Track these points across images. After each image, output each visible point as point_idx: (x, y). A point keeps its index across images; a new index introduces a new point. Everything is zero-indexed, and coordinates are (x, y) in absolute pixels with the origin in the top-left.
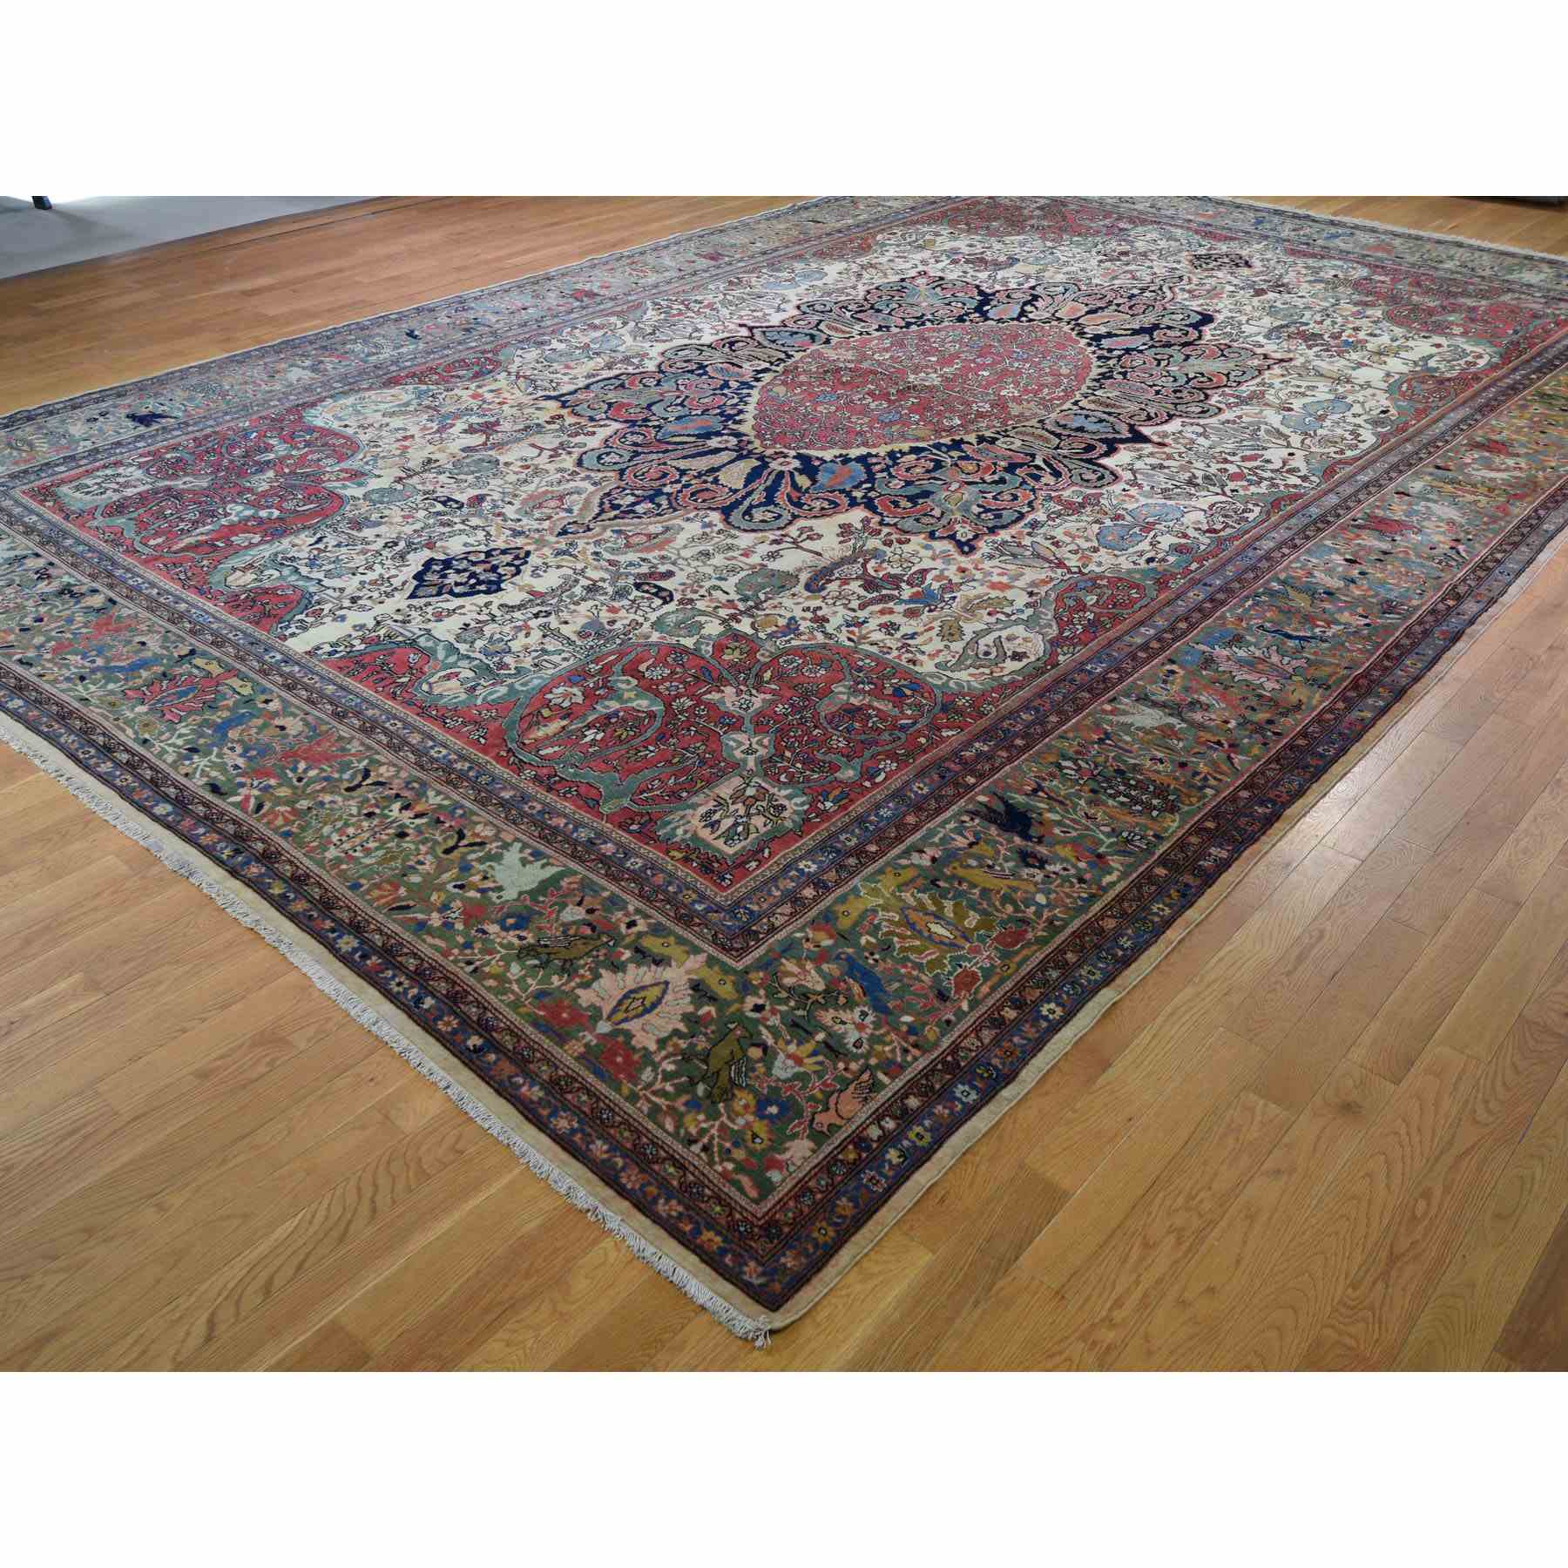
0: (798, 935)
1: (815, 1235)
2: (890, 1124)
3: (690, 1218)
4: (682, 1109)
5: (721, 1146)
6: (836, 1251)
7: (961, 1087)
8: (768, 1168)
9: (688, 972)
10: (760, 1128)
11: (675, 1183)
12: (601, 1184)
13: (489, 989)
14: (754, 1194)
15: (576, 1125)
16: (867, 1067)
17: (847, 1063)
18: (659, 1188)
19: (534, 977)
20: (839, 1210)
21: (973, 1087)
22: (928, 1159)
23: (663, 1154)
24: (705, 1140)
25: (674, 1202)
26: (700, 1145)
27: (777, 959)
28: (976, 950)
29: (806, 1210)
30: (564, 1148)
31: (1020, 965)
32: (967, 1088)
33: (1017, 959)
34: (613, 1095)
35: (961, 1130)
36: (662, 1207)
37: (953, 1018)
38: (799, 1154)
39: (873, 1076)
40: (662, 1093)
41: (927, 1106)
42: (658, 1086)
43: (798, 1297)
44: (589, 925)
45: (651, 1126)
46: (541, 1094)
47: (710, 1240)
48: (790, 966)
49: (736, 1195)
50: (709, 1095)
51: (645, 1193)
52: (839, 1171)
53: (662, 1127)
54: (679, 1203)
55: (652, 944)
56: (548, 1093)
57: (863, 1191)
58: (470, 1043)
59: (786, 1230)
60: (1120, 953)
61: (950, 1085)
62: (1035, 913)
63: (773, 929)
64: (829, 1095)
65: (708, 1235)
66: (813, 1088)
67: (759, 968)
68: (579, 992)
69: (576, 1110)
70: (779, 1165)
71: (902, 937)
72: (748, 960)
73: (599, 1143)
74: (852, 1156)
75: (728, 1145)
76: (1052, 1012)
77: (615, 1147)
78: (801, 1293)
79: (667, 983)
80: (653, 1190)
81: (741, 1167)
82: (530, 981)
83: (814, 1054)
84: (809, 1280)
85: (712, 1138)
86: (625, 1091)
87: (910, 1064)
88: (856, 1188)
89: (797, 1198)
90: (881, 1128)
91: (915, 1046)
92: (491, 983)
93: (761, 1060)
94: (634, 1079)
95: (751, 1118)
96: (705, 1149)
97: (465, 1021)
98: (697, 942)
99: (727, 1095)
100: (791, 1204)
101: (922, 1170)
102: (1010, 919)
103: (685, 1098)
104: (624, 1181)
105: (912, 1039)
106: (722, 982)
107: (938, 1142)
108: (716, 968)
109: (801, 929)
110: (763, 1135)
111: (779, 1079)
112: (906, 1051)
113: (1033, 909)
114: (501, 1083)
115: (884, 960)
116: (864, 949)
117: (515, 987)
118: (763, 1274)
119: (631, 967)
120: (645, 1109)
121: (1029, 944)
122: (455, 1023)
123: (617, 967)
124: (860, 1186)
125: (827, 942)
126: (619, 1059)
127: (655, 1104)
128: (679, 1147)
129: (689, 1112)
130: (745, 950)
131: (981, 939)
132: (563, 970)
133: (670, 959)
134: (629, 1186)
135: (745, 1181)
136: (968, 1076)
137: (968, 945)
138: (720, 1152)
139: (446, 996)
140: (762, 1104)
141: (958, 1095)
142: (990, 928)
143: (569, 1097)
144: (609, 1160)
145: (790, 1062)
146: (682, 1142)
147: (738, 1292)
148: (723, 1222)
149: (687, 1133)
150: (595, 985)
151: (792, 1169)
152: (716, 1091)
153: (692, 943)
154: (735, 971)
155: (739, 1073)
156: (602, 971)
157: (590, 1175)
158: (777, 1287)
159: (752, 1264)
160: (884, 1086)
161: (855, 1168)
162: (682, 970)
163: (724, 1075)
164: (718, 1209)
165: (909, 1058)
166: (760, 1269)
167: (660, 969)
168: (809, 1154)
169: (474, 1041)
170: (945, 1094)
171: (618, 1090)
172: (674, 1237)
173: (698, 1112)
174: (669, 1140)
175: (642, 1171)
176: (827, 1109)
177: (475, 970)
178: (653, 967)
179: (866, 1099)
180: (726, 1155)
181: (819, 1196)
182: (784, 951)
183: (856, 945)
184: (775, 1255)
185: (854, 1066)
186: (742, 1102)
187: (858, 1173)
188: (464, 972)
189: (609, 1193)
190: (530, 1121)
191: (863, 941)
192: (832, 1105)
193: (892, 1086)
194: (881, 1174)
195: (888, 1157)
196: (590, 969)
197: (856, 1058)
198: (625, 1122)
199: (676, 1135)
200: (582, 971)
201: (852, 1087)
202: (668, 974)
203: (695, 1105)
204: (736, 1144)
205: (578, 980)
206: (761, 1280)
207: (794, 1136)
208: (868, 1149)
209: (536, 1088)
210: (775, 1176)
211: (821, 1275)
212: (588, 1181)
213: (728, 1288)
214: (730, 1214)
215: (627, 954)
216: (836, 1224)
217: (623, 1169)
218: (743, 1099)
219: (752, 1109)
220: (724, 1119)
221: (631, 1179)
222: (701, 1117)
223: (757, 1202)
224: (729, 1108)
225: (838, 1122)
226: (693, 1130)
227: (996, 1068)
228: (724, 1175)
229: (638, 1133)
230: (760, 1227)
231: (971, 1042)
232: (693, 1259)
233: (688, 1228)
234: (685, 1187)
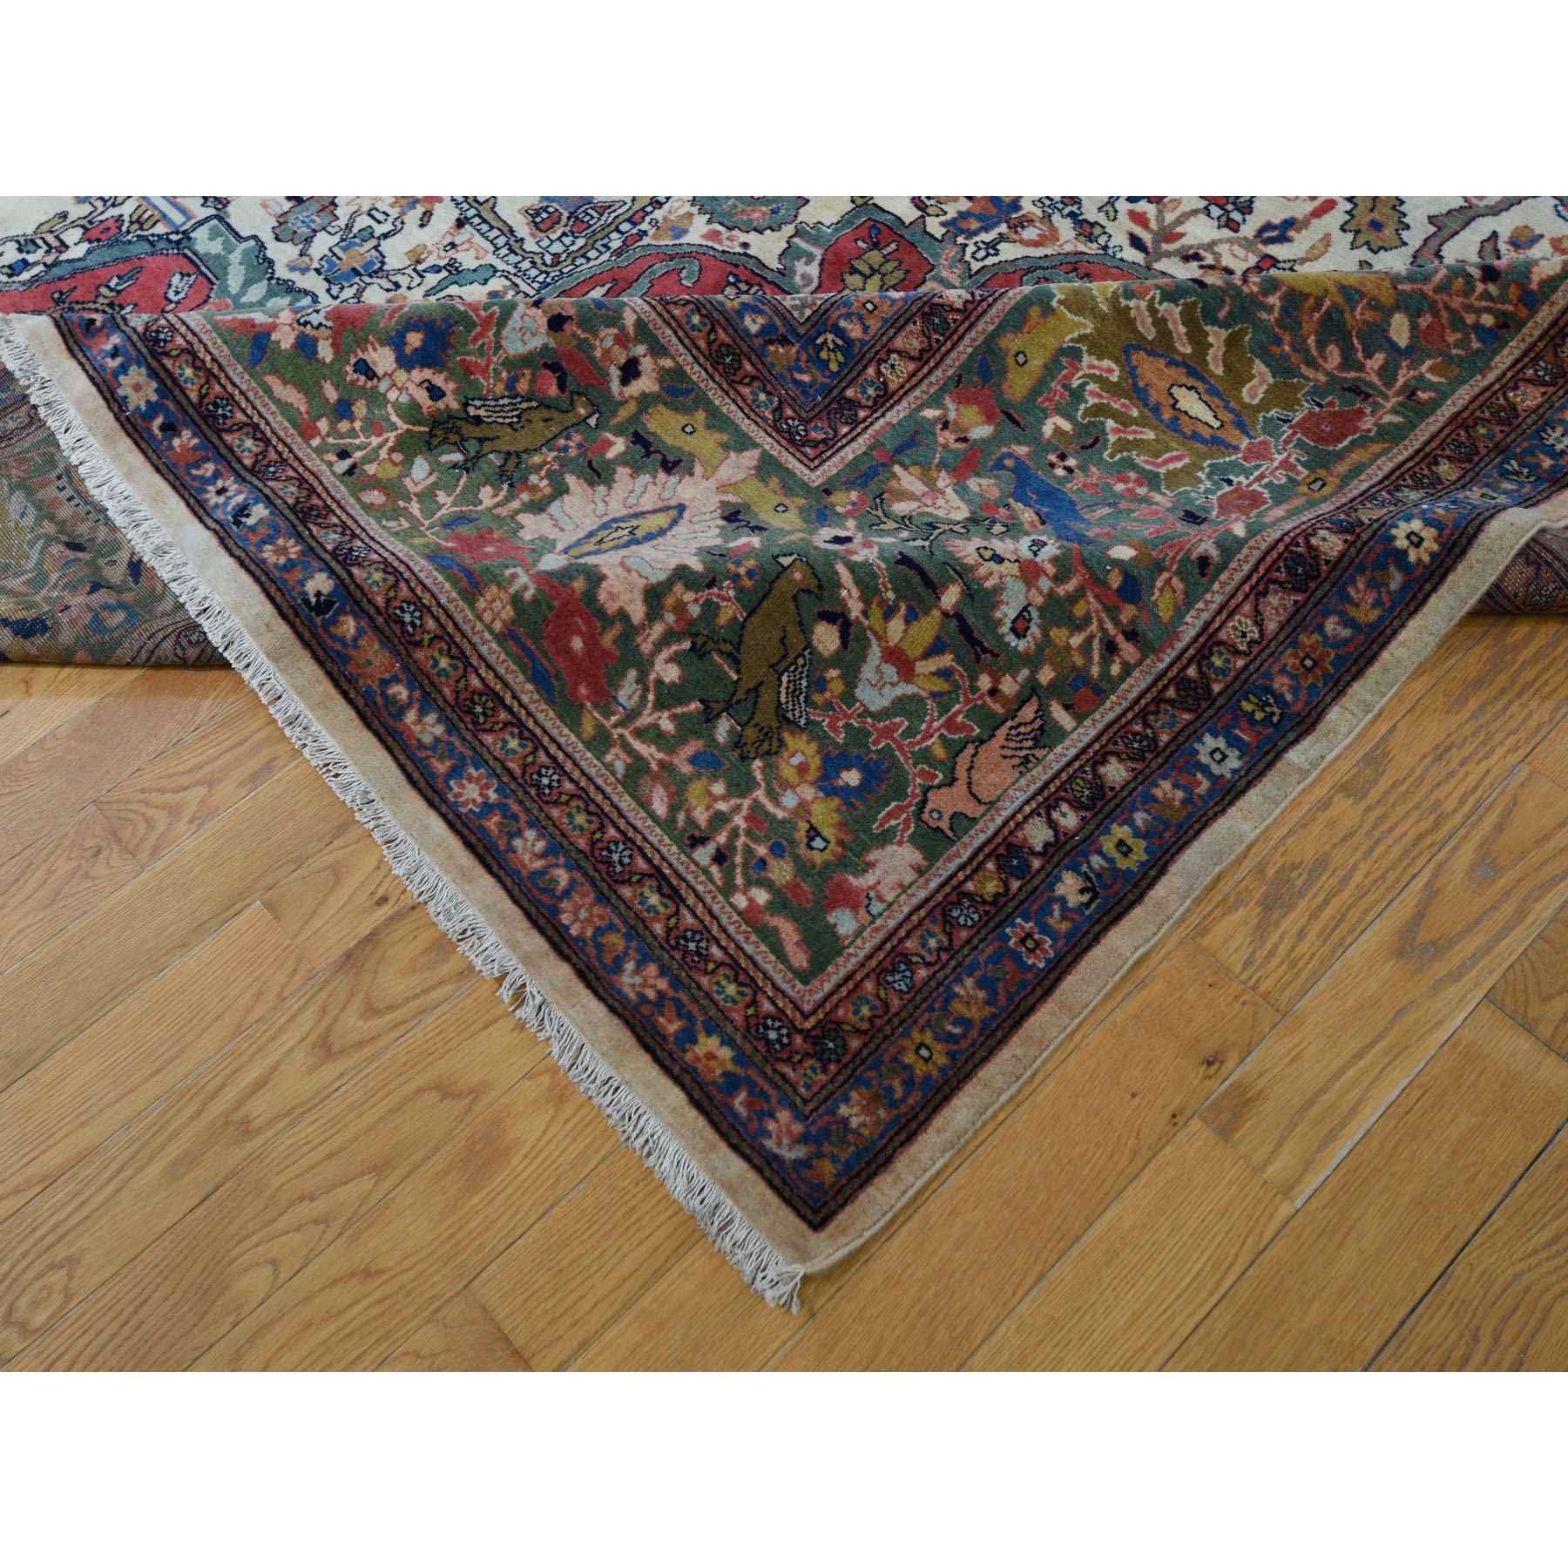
0: (930, 413)
1: (909, 1058)
2: (1069, 819)
3: (679, 1005)
4: (686, 769)
5: (749, 851)
6: (947, 1099)
7: (1210, 742)
8: (832, 905)
9: (722, 488)
10: (824, 813)
11: (658, 928)
12: (525, 924)
13: (368, 508)
14: (800, 959)
15: (493, 796)
16: (1032, 690)
17: (996, 680)
18: (628, 938)
19: (449, 490)
20: (958, 1007)
21: (1234, 742)
22: (1139, 899)
23: (641, 864)
24: (722, 838)
25: (652, 969)
26: (710, 848)
27: (887, 466)
28: (1258, 453)
29: (896, 1003)
30: (468, 845)
31: (1345, 480)
32: (1221, 743)
33: (1342, 468)
34: (566, 736)
35: (1206, 836)
36: (628, 980)
37: (1214, 553)
38: (892, 878)
39: (1042, 712)
40: (652, 735)
41: (1142, 780)
42: (645, 719)
43: (862, 1197)
44: (554, 367)
45: (626, 803)
46: (439, 730)
47: (711, 1056)
48: (908, 480)
49: (768, 962)
50: (737, 742)
51: (600, 947)
52: (965, 916)
53: (645, 805)
54: (663, 971)
55: (665, 425)
56: (451, 728)
57: (1009, 965)
58: (311, 587)
59: (855, 1044)
60: (1547, 463)
61: (1186, 737)
62: (1382, 371)
63: (885, 398)
64: (955, 750)
65: (709, 1044)
66: (928, 736)
67: (849, 485)
68: (523, 518)
69: (498, 770)
70: (852, 900)
71: (1124, 420)
72: (832, 467)
73: (530, 834)
74: (992, 887)
75: (762, 850)
76: (1416, 540)
77: (557, 847)
78: (871, 1190)
79: (681, 508)
80: (616, 941)
81: (782, 902)
82: (442, 497)
83: (935, 649)
84: (889, 1160)
85: (734, 834)
86: (588, 729)
87: (1115, 683)
88: (995, 959)
89: (880, 974)
90: (1052, 824)
91: (1131, 635)
92: (375, 497)
93: (834, 661)
94: (605, 701)
95: (808, 792)
96: (720, 857)
97: (311, 551)
98: (745, 425)
99: (771, 748)
100: (869, 986)
101: (1125, 923)
102: (1334, 383)
103: (691, 748)
104: (565, 919)
105: (1128, 612)
106: (781, 508)
107: (1158, 865)
108: (774, 482)
109: (935, 401)
110: (828, 832)
111: (867, 712)
112: (1110, 648)
113: (1379, 358)
114: (367, 696)
115: (1083, 468)
116: (1048, 446)
117: (415, 508)
118: (804, 1139)
119: (622, 472)
120: (620, 767)
121: (1363, 441)
122: (294, 550)
123: (598, 474)
124: (1004, 953)
125: (981, 431)
126: (577, 644)
127: (638, 757)
128: (672, 851)
129: (698, 775)
130: (829, 446)
131: (1272, 428)
132: (502, 475)
133: (692, 457)
134: (574, 931)
135: (788, 932)
136: (1224, 717)
137: (1245, 443)
138: (745, 865)
139: (292, 508)
140: (833, 763)
141: (1204, 759)
142: (1289, 405)
143: (488, 739)
144: (542, 873)
145: (890, 671)
146: (677, 841)
147: (752, 1175)
148: (738, 1017)
149: (691, 821)
150: (554, 508)
151: (876, 907)
152: (750, 733)
153: (737, 429)
154: (805, 486)
155: (794, 693)
156: (571, 480)
157: (507, 904)
158: (828, 1169)
159: (784, 1116)
160: (1062, 734)
161: (997, 911)
162: (711, 484)
163: (766, 696)
164: (731, 989)
165: (1115, 669)
166: (798, 1128)
167: (674, 479)
168: (909, 877)
169: (320, 583)
170: (1179, 758)
171: (575, 726)
172: (647, 1048)
173: (715, 779)
174: (656, 835)
175: (602, 899)
176: (951, 781)
177: (351, 471)
178: (662, 476)
179: (1026, 759)
180: (757, 871)
181: (922, 973)
182: (899, 450)
183: (1035, 439)
184: (832, 1096)
185: (1008, 686)
186: (796, 760)
187: (1000, 924)
188: (330, 471)
189: (536, 942)
190: (413, 783)
191: (1047, 430)
192: (961, 772)
193: (1078, 734)
194: (1045, 929)
195: (1060, 890)
196: (549, 475)
197: (1015, 661)
198: (581, 794)
199: (668, 825)
200: (534, 479)
201: (1002, 732)
202: (687, 489)
203: (707, 762)
204: (777, 850)
205: (525, 497)
206: (800, 1152)
207: (885, 838)
208: (1023, 871)
209: (431, 718)
210: (844, 922)
211: (914, 1149)
212: (502, 918)
213: (737, 1165)
214: (754, 1003)
215: (619, 445)
216: (950, 1038)
217: (566, 893)
218: (800, 751)
219: (813, 774)
220: (760, 794)
221: (578, 917)
222: (718, 788)
223: (805, 977)
224: (769, 769)
225: (970, 808)
226: (701, 816)
227: (1279, 698)
228: (749, 916)
229: (601, 817)
230: (806, 1034)
231: (1241, 628)
232: (676, 1096)
233: (673, 1028)
234: (676, 938)
